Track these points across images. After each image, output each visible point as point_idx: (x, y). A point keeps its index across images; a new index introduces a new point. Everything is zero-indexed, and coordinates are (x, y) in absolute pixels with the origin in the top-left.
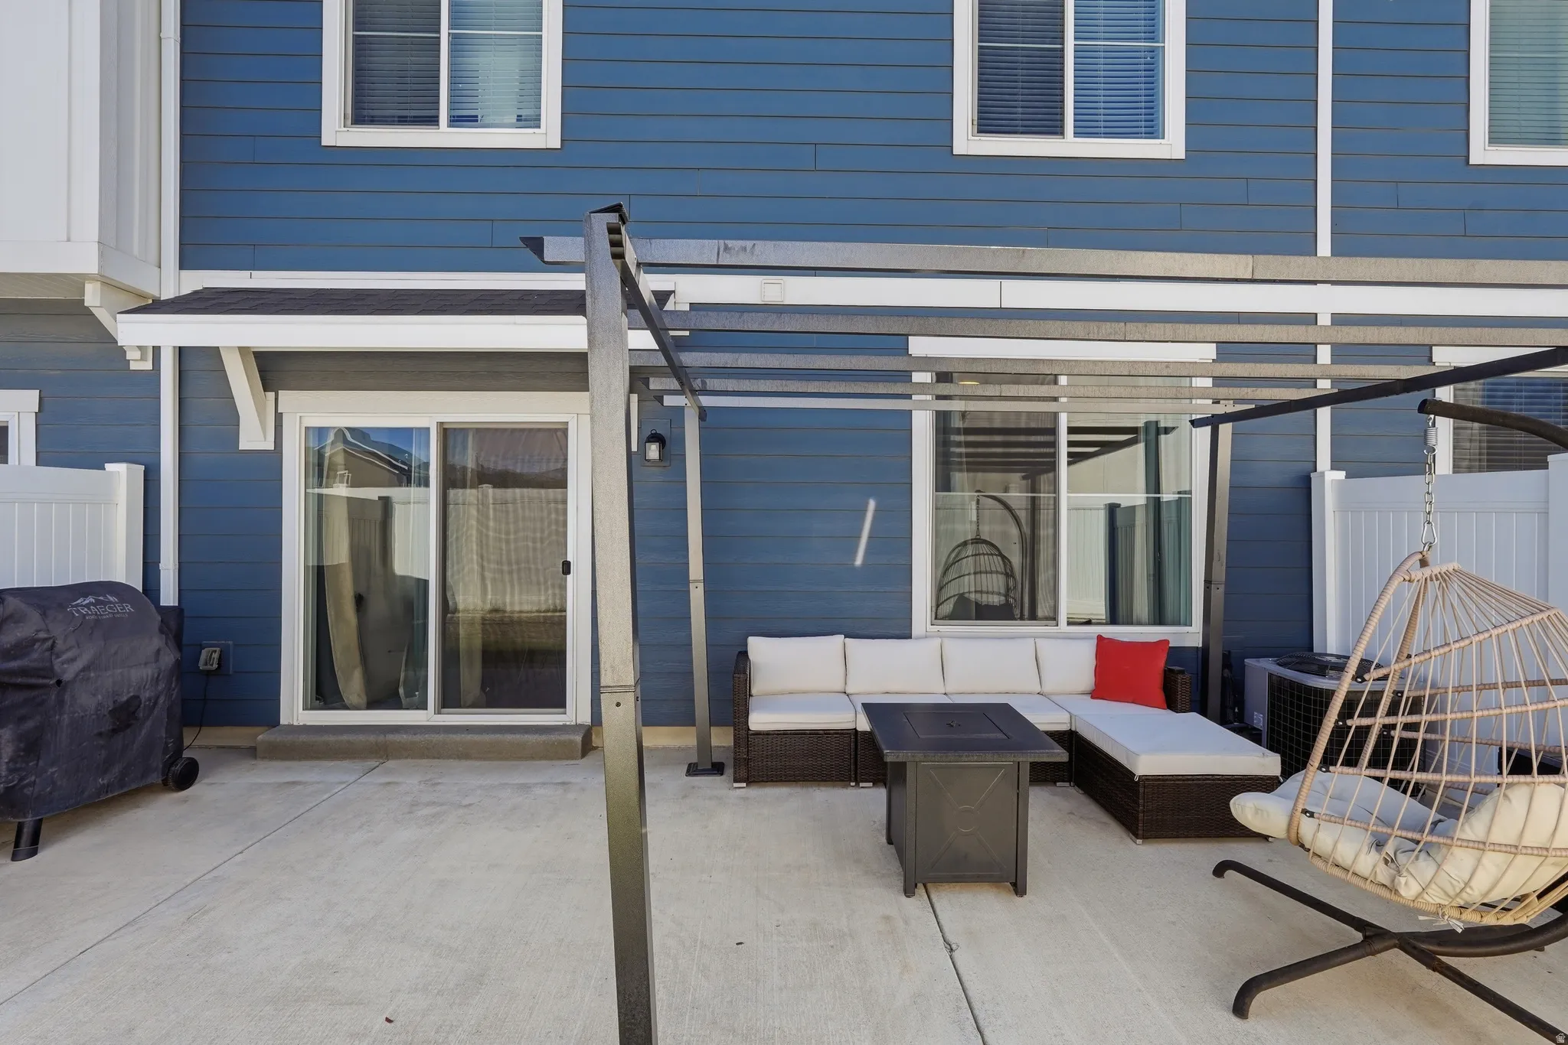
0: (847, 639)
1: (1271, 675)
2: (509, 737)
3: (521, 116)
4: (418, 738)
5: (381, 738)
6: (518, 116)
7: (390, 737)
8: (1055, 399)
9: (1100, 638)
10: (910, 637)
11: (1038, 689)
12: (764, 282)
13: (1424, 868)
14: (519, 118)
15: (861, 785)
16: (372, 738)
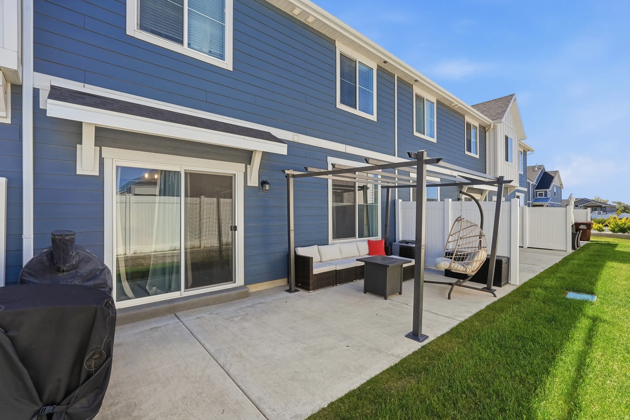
0: (319, 246)
1: (400, 245)
2: (224, 294)
3: (211, 51)
4: (187, 301)
5: (171, 305)
6: (209, 51)
7: (175, 304)
8: (355, 178)
9: (369, 241)
10: (328, 244)
11: (359, 255)
12: (294, 134)
13: (470, 267)
14: (210, 52)
15: (337, 285)
16: (167, 306)
